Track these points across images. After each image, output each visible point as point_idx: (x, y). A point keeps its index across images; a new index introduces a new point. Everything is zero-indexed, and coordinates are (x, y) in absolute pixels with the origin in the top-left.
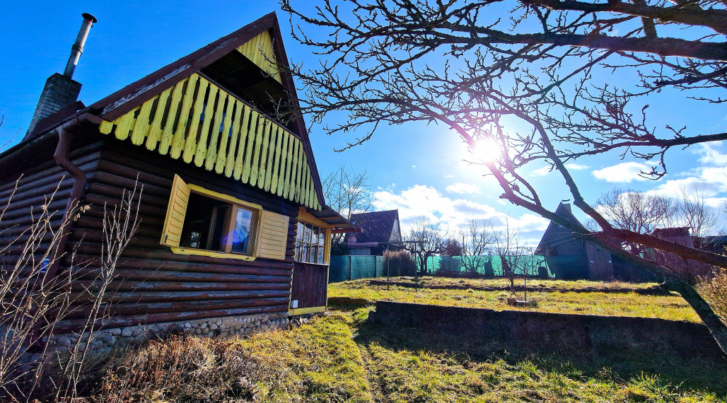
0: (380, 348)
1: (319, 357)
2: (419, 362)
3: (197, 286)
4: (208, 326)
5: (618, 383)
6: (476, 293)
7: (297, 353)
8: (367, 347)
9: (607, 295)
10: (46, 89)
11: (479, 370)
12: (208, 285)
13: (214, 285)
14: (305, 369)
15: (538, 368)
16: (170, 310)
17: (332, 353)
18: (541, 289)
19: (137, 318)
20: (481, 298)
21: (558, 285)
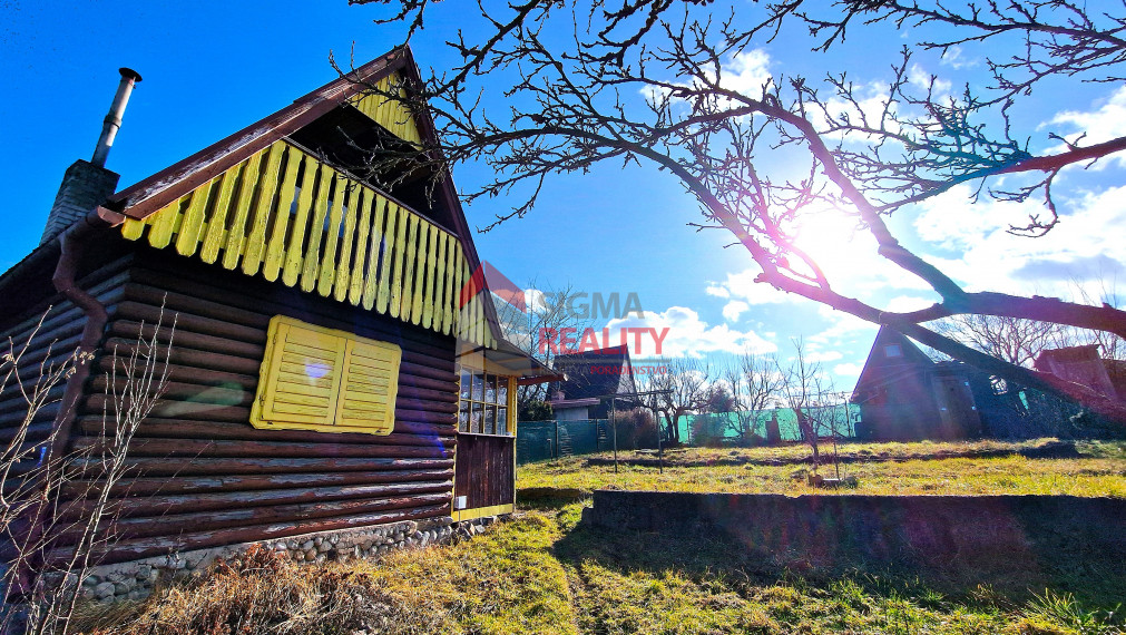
0: (600, 569)
1: (498, 589)
2: (665, 592)
3: (294, 480)
4: (316, 546)
5: (1007, 612)
6: (757, 470)
7: (461, 584)
8: (579, 568)
9: (974, 462)
10: (64, 185)
11: (765, 599)
12: (313, 478)
13: (325, 477)
14: (473, 612)
15: (865, 592)
16: (250, 522)
17: (521, 581)
18: (864, 458)
19: (195, 539)
20: (766, 478)
21: (891, 450)
